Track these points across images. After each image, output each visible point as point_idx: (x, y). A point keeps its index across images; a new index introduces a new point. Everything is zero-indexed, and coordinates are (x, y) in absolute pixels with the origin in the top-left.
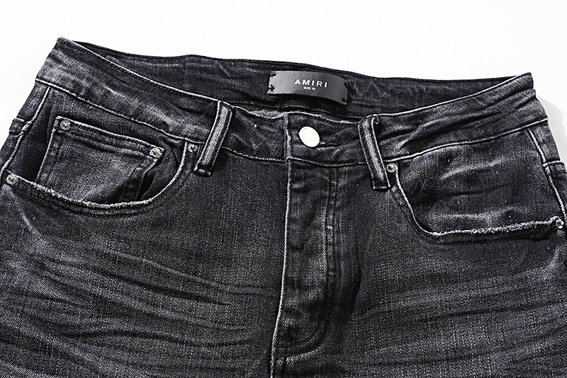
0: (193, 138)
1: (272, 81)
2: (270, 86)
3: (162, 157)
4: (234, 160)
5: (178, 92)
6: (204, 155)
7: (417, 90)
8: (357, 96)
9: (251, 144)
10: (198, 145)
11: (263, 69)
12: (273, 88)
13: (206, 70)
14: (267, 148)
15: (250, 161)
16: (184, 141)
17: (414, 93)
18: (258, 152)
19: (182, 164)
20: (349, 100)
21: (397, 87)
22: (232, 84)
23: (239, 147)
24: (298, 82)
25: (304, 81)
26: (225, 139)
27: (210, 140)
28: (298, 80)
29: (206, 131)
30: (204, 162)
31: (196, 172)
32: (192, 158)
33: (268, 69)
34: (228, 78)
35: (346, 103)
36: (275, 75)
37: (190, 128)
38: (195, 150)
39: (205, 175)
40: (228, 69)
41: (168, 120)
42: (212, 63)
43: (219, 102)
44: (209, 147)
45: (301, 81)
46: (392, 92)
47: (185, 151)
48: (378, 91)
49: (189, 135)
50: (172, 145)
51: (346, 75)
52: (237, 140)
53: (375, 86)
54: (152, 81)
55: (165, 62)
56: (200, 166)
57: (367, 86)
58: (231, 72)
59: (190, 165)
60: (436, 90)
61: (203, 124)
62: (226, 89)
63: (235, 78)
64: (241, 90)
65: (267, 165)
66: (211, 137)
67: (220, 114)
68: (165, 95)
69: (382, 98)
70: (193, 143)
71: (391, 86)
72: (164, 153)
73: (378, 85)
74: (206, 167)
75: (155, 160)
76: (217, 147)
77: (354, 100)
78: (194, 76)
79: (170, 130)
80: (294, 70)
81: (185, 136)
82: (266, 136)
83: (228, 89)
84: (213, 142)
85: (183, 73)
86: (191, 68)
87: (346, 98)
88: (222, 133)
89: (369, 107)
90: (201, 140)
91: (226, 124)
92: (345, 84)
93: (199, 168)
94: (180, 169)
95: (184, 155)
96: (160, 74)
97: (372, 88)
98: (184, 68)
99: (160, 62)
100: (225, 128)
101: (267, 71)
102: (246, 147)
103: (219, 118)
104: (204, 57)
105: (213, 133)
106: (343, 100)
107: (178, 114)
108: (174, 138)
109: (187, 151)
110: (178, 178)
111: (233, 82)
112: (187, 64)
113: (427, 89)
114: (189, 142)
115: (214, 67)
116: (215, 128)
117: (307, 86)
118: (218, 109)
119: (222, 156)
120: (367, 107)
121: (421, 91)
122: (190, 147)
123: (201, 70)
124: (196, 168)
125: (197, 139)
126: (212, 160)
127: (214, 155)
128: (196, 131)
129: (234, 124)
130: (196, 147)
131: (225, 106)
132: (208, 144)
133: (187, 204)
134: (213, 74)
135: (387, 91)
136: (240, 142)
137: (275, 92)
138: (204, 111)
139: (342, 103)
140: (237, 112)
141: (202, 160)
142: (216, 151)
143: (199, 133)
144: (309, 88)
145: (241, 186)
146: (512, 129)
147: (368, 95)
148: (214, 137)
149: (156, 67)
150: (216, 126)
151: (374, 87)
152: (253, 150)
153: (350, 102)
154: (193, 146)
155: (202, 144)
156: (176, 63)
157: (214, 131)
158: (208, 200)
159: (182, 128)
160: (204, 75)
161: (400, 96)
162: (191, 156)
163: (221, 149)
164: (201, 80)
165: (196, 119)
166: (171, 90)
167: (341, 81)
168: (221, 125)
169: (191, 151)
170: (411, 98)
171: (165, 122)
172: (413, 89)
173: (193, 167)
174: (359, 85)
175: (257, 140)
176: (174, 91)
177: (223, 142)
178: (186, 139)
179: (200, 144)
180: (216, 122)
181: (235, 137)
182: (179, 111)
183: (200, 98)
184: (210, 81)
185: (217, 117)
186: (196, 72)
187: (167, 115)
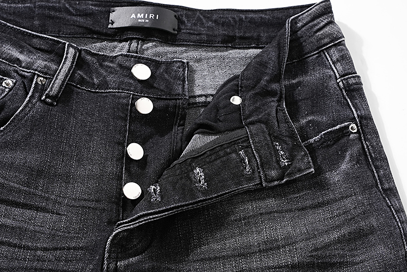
0: (42, 73)
1: (112, 16)
2: (110, 21)
3: (12, 87)
4: (78, 93)
5: (31, 34)
6: (52, 87)
7: (237, 19)
8: (185, 26)
9: (93, 79)
10: (46, 78)
11: (104, 7)
12: (113, 23)
13: (53, 8)
14: (106, 82)
15: (92, 94)
16: (35, 74)
17: (235, 21)
18: (99, 85)
19: (30, 94)
20: (179, 30)
21: (220, 17)
22: (77, 21)
24: (133, 16)
25: (139, 15)
26: (71, 75)
27: (58, 75)
28: (134, 14)
29: (54, 67)
30: (51, 93)
31: (44, 102)
32: (40, 89)
33: (109, 6)
34: (73, 15)
35: (177, 32)
36: (114, 11)
37: (40, 63)
38: (43, 83)
39: (51, 105)
40: (73, 8)
41: (22, 57)
42: (59, 3)
43: (68, 43)
44: (57, 81)
45: (136, 15)
46: (215, 21)
47: (34, 82)
48: (204, 21)
49: (39, 69)
50: (23, 77)
51: (176, 9)
52: (81, 76)
53: (202, 17)
54: (8, 24)
55: (19, 2)
56: (48, 96)
57: (194, 17)
58: (76, 10)
59: (37, 95)
60: (253, 19)
61: (53, 61)
62: (71, 25)
63: (80, 15)
64: (85, 26)
65: (107, 96)
66: (59, 73)
67: (67, 54)
68: (20, 36)
69: (208, 27)
70: (42, 77)
71: (215, 17)
72: (15, 84)
73: (204, 16)
74: (53, 98)
75: (7, 90)
76: (63, 82)
77: (184, 29)
78: (43, 14)
79: (23, 65)
80: (131, 6)
81: (36, 70)
82: (106, 71)
83: (74, 25)
84: (61, 77)
85: (34, 12)
86: (41, 7)
87: (177, 28)
88: (69, 70)
89: (196, 34)
90: (50, 75)
91: (73, 63)
92: (175, 16)
93: (46, 98)
94: (27, 99)
95: (33, 86)
96: (14, 13)
97: (199, 19)
98: (35, 7)
100: (72, 66)
101: (108, 8)
102: (89, 82)
103: (66, 58)
105: (60, 70)
106: (174, 30)
107: (30, 52)
108: (26, 72)
109: (36, 83)
110: (25, 107)
111: (79, 19)
112: (37, 4)
113: (246, 18)
114: (39, 76)
115: (61, 5)
116: (63, 65)
117: (141, 19)
118: (66, 50)
119: (68, 89)
120: (194, 34)
121: (241, 20)
122: (39, 80)
123: (50, 8)
124: (44, 97)
125: (46, 74)
126: (59, 92)
127: (60, 88)
128: (45, 66)
129: (80, 62)
130: (45, 80)
131: (73, 47)
132: (56, 79)
133: (32, 130)
134: (61, 11)
135: (211, 21)
136: (83, 78)
137: (115, 26)
138: (54, 51)
139: (173, 32)
140: (83, 52)
141: (49, 91)
142: (62, 85)
143: (49, 68)
144: (143, 21)
145: (82, 115)
146: (311, 52)
147: (195, 24)
148: (62, 73)
149: (10, 7)
150: (64, 63)
151: (200, 18)
152: (94, 84)
153: (180, 31)
154: (42, 79)
155: (50, 78)
156: (28, 3)
157: (62, 67)
158: (51, 126)
159: (33, 64)
160: (52, 13)
161: (223, 25)
162: (40, 87)
163: (67, 83)
164: (50, 17)
165: (46, 56)
166: (25, 32)
167: (171, 14)
168: (68, 63)
169: (40, 83)
170: (233, 26)
171: (18, 59)
172: (234, 18)
173: (41, 96)
174: (187, 16)
175: (99, 75)
176: (28, 33)
177: (69, 78)
178: (36, 72)
179: (48, 78)
180: (63, 60)
181: (79, 74)
182: (32, 49)
183: (51, 39)
184: (58, 18)
185: (65, 56)
186: (45, 10)
187: (21, 52)
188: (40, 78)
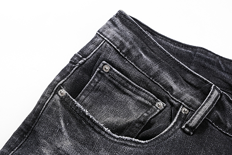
0: (187, 105)
3: (163, 110)
4: (212, 129)
5: (187, 69)
9: (226, 122)
10: (189, 110)
13: (209, 61)
16: (181, 104)
18: (230, 129)
19: (175, 120)
22: (224, 76)
23: (218, 122)
26: (209, 113)
27: (199, 111)
29: (198, 102)
30: (191, 125)
31: (183, 130)
32: (184, 118)
34: (223, 71)
37: (187, 97)
38: (186, 113)
39: (188, 134)
40: (224, 65)
41: (175, 87)
42: (215, 58)
43: (214, 85)
44: (198, 115)
47: (179, 111)
49: (186, 101)
50: (172, 104)
52: (218, 116)
55: (182, 47)
56: (187, 126)
58: (226, 68)
59: (180, 123)
61: (197, 97)
62: (219, 78)
63: (227, 73)
64: (230, 82)
66: (201, 109)
67: (212, 94)
68: (177, 68)
70: (187, 108)
72: (165, 107)
74: (191, 128)
75: (158, 111)
76: (202, 117)
78: (199, 63)
79: (174, 94)
81: (183, 101)
83: (221, 79)
84: (201, 113)
85: (193, 59)
86: (199, 56)
88: (209, 108)
90: (193, 108)
91: (214, 103)
94: (172, 124)
95: (178, 114)
96: (177, 54)
98: (194, 55)
99: (179, 46)
100: (212, 105)
103: (210, 97)
104: (210, 52)
107: (182, 84)
108: (175, 100)
109: (181, 112)
110: (169, 130)
111: (226, 75)
112: (197, 53)
114: (184, 106)
115: (216, 60)
116: (205, 103)
118: (211, 90)
119: (204, 124)
122: (184, 110)
123: (206, 60)
124: (184, 127)
125: (190, 106)
126: (196, 125)
127: (199, 122)
128: (191, 100)
129: (219, 105)
130: (188, 111)
131: (217, 89)
132: (197, 113)
134: (214, 65)
136: (219, 118)
138: (201, 88)
140: (223, 96)
141: (189, 122)
142: (201, 119)
143: (193, 102)
145: (211, 149)
148: (203, 110)
149: (175, 48)
150: (207, 102)
152: (227, 127)
154: (186, 110)
155: (192, 111)
156: (190, 50)
157: (204, 105)
158: (185, 152)
159: (182, 95)
160: (207, 64)
163: (205, 119)
164: (204, 67)
165: (194, 91)
166: (182, 66)
168: (210, 103)
169: (184, 113)
171: (171, 87)
173: (182, 125)
176: (185, 67)
177: (208, 115)
178: (183, 103)
179: (191, 110)
180: (207, 98)
181: (217, 114)
182: (184, 82)
183: (201, 78)
184: (209, 69)
185: (209, 95)
186: (202, 60)
187: (175, 82)
188: (185, 109)
